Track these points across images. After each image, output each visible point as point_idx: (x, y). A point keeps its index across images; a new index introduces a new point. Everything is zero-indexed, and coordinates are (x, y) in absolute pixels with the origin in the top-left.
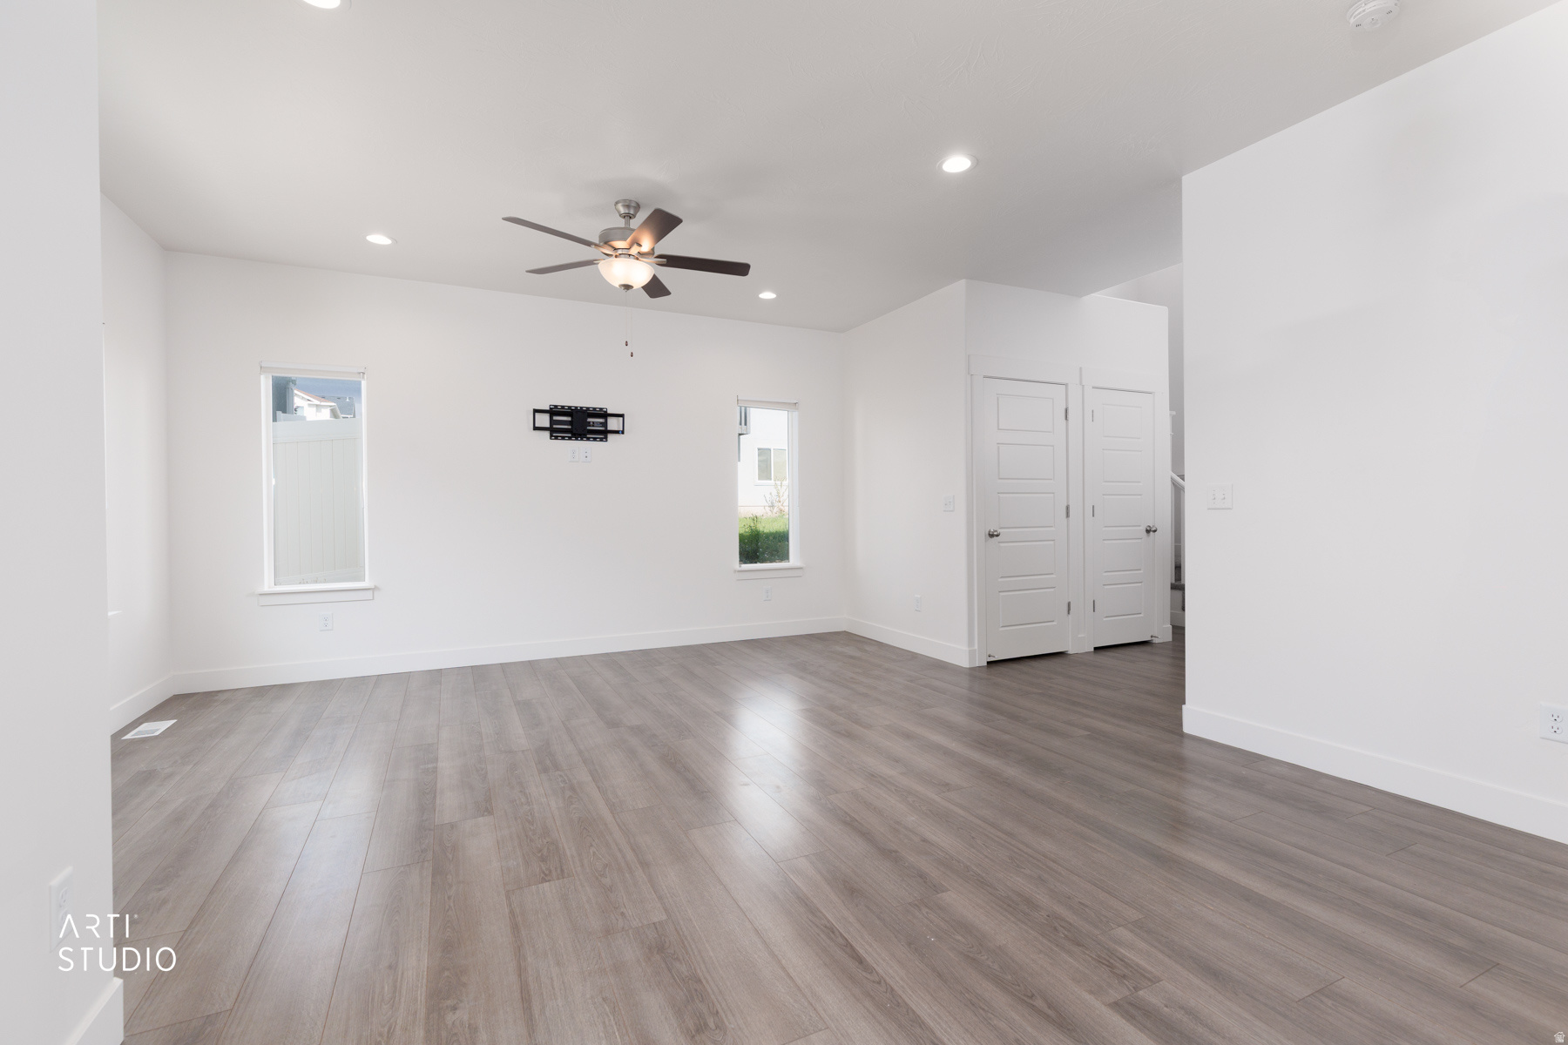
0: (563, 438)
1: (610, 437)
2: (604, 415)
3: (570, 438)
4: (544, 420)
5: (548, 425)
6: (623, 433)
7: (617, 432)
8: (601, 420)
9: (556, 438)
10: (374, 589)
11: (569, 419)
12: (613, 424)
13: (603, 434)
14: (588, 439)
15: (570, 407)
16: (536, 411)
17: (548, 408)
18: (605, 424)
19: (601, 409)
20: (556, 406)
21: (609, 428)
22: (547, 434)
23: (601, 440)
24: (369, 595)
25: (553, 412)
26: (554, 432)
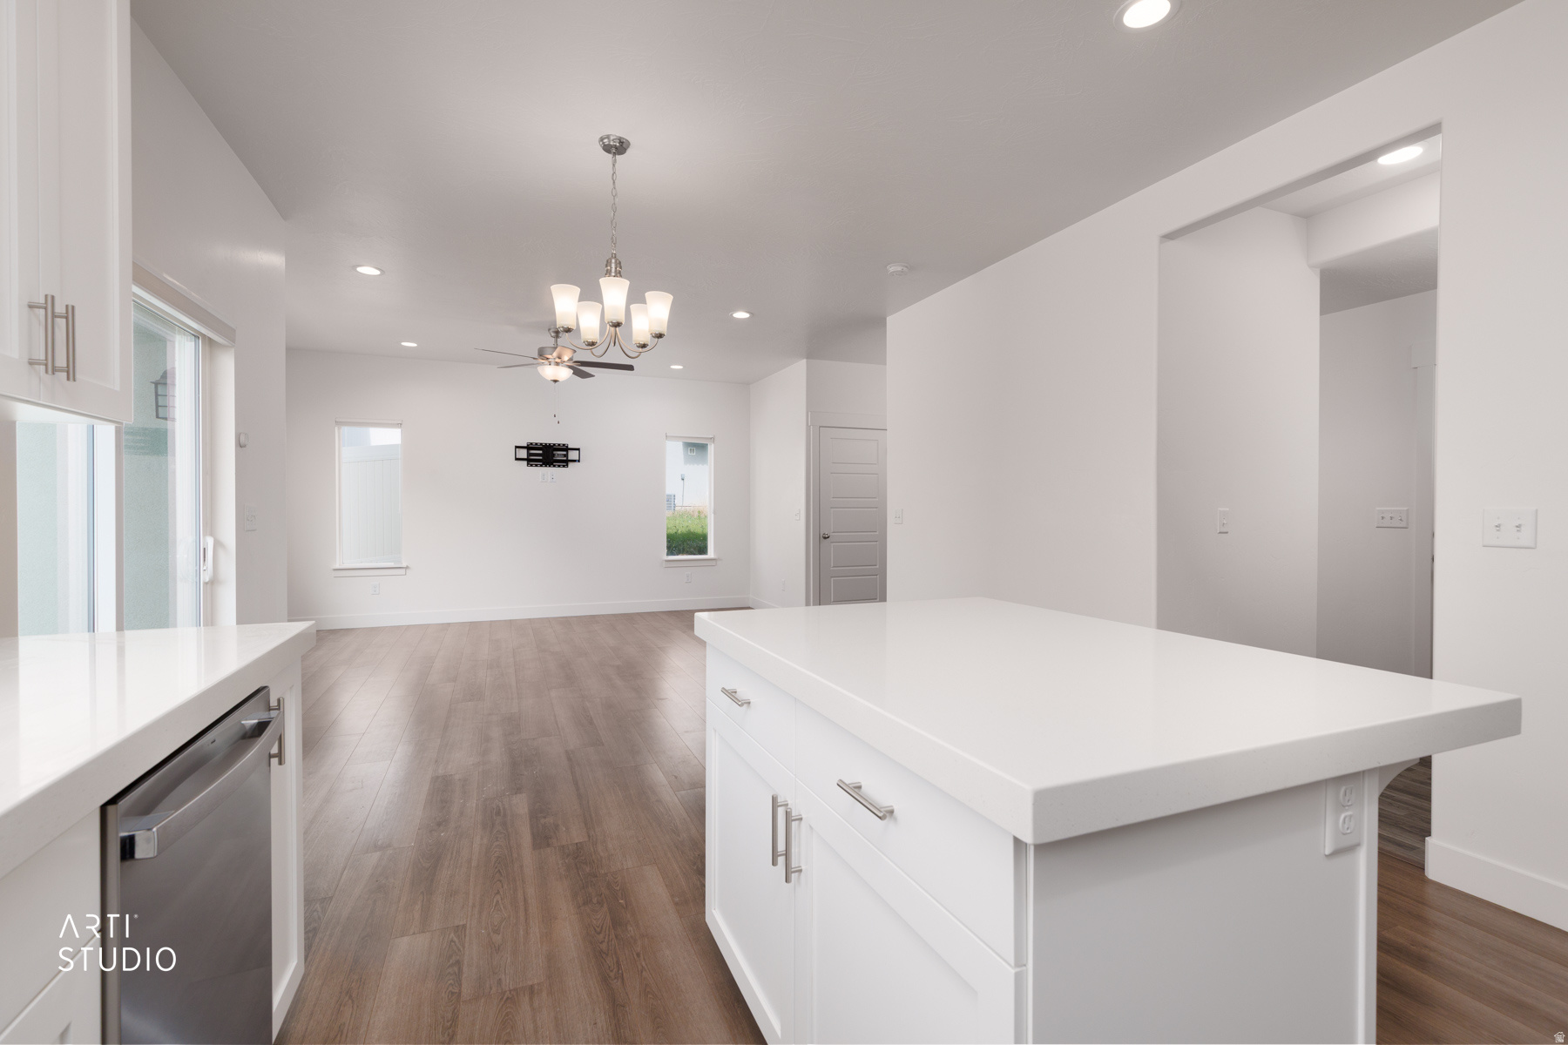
0: (536, 465)
1: (570, 464)
2: (566, 449)
3: (541, 466)
4: (523, 454)
5: (526, 457)
6: (579, 461)
7: (575, 461)
8: (565, 453)
9: (531, 465)
10: (407, 568)
11: (541, 452)
12: (573, 455)
13: (566, 462)
14: (554, 466)
15: (541, 444)
16: (517, 447)
17: (526, 445)
18: (566, 456)
19: (564, 445)
20: (531, 444)
21: (569, 458)
22: (525, 462)
23: (564, 466)
24: (403, 571)
25: (529, 447)
26: (530, 461)
